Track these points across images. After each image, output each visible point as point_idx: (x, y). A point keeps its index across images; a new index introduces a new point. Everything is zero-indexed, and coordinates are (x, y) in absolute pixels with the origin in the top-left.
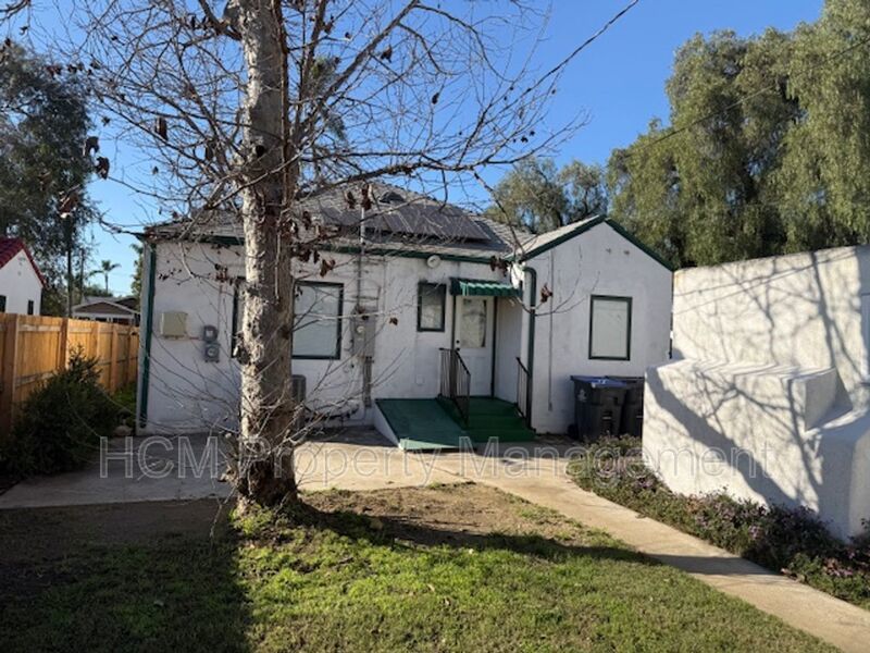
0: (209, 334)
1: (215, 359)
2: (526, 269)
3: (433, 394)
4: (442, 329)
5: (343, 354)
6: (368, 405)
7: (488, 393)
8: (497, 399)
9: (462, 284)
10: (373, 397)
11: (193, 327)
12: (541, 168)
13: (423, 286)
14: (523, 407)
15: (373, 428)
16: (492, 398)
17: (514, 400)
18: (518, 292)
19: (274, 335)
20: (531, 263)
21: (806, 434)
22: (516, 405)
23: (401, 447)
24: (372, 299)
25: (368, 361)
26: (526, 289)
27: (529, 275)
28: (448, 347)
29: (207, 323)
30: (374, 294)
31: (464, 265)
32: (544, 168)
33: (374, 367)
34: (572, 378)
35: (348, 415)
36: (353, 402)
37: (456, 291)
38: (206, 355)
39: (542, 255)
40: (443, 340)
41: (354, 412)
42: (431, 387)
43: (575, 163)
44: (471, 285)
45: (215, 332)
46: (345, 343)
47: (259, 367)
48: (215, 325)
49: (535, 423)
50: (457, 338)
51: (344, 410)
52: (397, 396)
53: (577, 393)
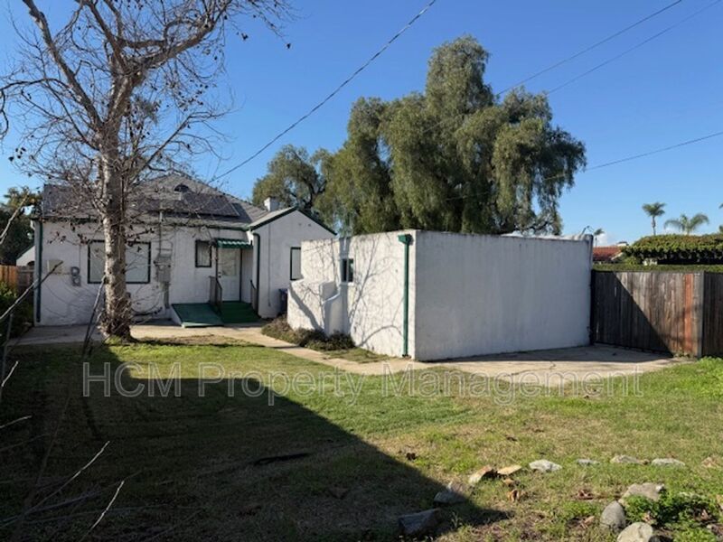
0: (75, 271)
1: (79, 285)
2: (254, 234)
3: (206, 301)
4: (210, 266)
5: (152, 280)
6: (167, 306)
7: (238, 299)
8: (244, 302)
9: (220, 242)
10: (170, 302)
11: (65, 267)
12: (297, 153)
13: (199, 243)
14: (253, 305)
15: (170, 319)
16: (240, 301)
17: (249, 302)
18: (250, 247)
19: (119, 273)
20: (257, 231)
21: (322, 303)
22: (251, 304)
23: (183, 326)
24: (168, 250)
25: (167, 285)
26: (255, 245)
27: (256, 238)
28: (214, 275)
29: (73, 266)
30: (169, 247)
31: (222, 231)
32: (300, 153)
33: (170, 288)
34: (280, 290)
35: (156, 313)
36: (159, 306)
37: (216, 246)
38: (74, 282)
39: (264, 227)
40: (211, 272)
41: (159, 311)
42: (203, 296)
43: (321, 150)
44: (225, 243)
45: (78, 270)
46: (153, 274)
47: (113, 285)
48: (77, 266)
49: (260, 313)
50: (219, 270)
51: (153, 310)
52: (184, 302)
53: (281, 297)
